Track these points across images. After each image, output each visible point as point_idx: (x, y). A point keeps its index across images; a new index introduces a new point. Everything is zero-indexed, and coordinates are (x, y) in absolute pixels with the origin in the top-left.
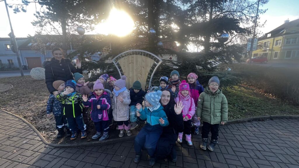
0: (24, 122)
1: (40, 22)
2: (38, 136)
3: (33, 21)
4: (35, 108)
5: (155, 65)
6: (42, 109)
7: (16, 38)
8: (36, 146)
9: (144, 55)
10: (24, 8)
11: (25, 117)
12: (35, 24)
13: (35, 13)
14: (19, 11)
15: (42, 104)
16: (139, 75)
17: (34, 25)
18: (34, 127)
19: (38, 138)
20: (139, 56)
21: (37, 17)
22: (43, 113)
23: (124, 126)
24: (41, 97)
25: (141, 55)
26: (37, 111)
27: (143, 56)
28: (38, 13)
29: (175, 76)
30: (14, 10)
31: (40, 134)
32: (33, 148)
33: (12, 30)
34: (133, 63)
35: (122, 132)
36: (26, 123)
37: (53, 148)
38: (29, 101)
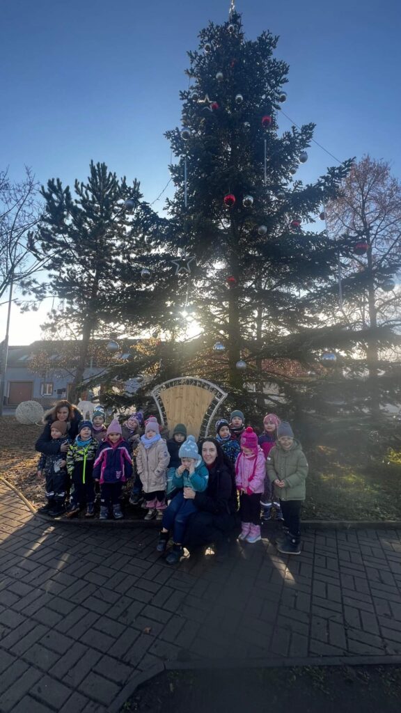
0: (8, 486)
1: (53, 325)
2: (26, 505)
3: (43, 324)
4: (21, 468)
5: (215, 402)
6: (32, 471)
7: (10, 347)
8: (23, 517)
9: (199, 386)
10: (37, 306)
11: (7, 479)
12: (44, 327)
13: (50, 312)
14: (29, 310)
15: (32, 463)
16: (190, 417)
17: (43, 330)
18: (21, 494)
19: (26, 508)
20: (191, 386)
21: (51, 317)
22: (33, 476)
23: (156, 502)
24: (30, 452)
25: (195, 385)
26: (24, 473)
27: (197, 387)
28: (54, 311)
29: (237, 420)
30: (22, 309)
31: (29, 503)
32: (19, 518)
33: (7, 337)
34: (182, 397)
35: (150, 513)
36: (10, 487)
37: (45, 521)
38: (13, 458)
